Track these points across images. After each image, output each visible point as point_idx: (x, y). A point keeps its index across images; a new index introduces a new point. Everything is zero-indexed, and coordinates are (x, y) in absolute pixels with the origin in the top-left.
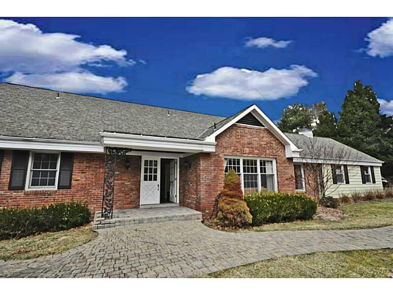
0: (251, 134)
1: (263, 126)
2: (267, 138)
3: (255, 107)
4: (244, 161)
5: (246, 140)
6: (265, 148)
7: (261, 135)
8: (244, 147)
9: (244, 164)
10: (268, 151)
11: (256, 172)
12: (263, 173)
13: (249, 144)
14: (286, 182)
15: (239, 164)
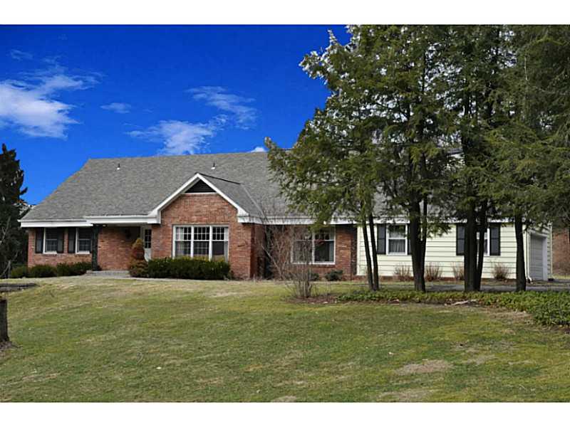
0: (200, 202)
1: (214, 191)
2: (219, 204)
3: (198, 175)
4: (195, 229)
5: (194, 209)
6: (215, 215)
7: (212, 201)
8: (192, 216)
9: (195, 231)
10: (218, 218)
11: (208, 238)
12: (216, 240)
13: (197, 212)
14: (238, 249)
15: (190, 231)
